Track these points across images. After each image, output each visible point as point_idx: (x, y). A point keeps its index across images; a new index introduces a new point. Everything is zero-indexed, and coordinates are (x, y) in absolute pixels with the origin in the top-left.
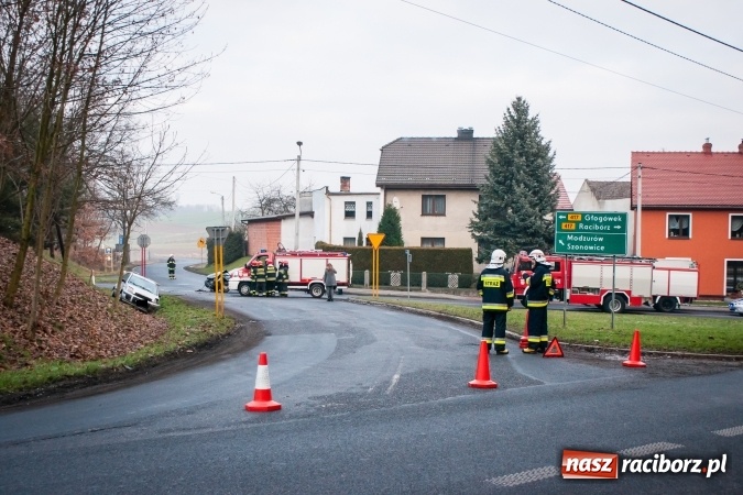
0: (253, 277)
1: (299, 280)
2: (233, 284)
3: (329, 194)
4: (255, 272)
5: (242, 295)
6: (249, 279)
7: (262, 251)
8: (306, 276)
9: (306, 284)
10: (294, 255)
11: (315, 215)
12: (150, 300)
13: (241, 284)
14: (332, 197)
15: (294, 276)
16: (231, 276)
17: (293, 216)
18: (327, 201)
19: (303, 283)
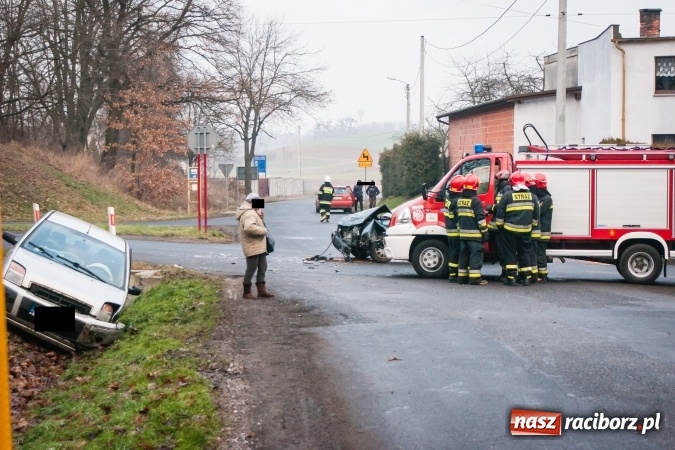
0: (451, 224)
1: (584, 232)
2: (397, 244)
3: (619, 41)
4: (454, 208)
5: (422, 275)
6: (440, 230)
7: (478, 150)
8: (607, 221)
9: (607, 244)
10: (570, 158)
11: (584, 93)
12: (85, 309)
13: (420, 243)
14: (626, 48)
15: (569, 220)
16: (393, 221)
17: (552, 94)
18: (615, 57)
19: (600, 239)
